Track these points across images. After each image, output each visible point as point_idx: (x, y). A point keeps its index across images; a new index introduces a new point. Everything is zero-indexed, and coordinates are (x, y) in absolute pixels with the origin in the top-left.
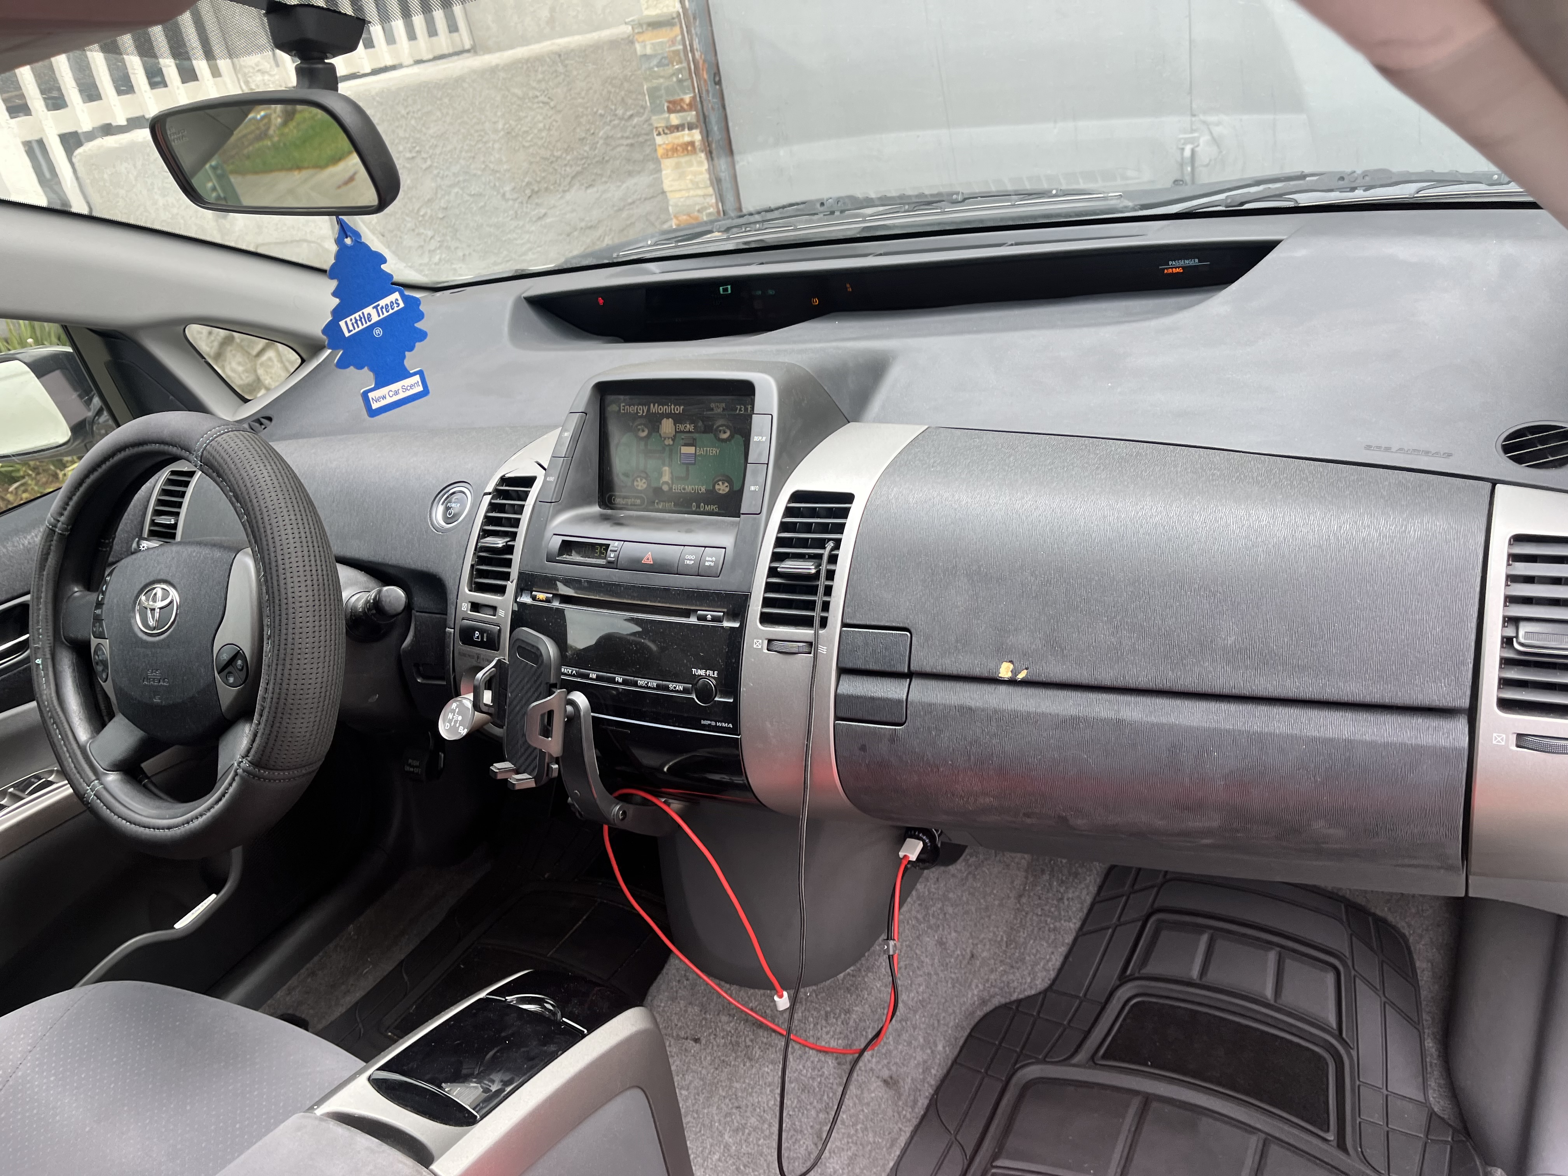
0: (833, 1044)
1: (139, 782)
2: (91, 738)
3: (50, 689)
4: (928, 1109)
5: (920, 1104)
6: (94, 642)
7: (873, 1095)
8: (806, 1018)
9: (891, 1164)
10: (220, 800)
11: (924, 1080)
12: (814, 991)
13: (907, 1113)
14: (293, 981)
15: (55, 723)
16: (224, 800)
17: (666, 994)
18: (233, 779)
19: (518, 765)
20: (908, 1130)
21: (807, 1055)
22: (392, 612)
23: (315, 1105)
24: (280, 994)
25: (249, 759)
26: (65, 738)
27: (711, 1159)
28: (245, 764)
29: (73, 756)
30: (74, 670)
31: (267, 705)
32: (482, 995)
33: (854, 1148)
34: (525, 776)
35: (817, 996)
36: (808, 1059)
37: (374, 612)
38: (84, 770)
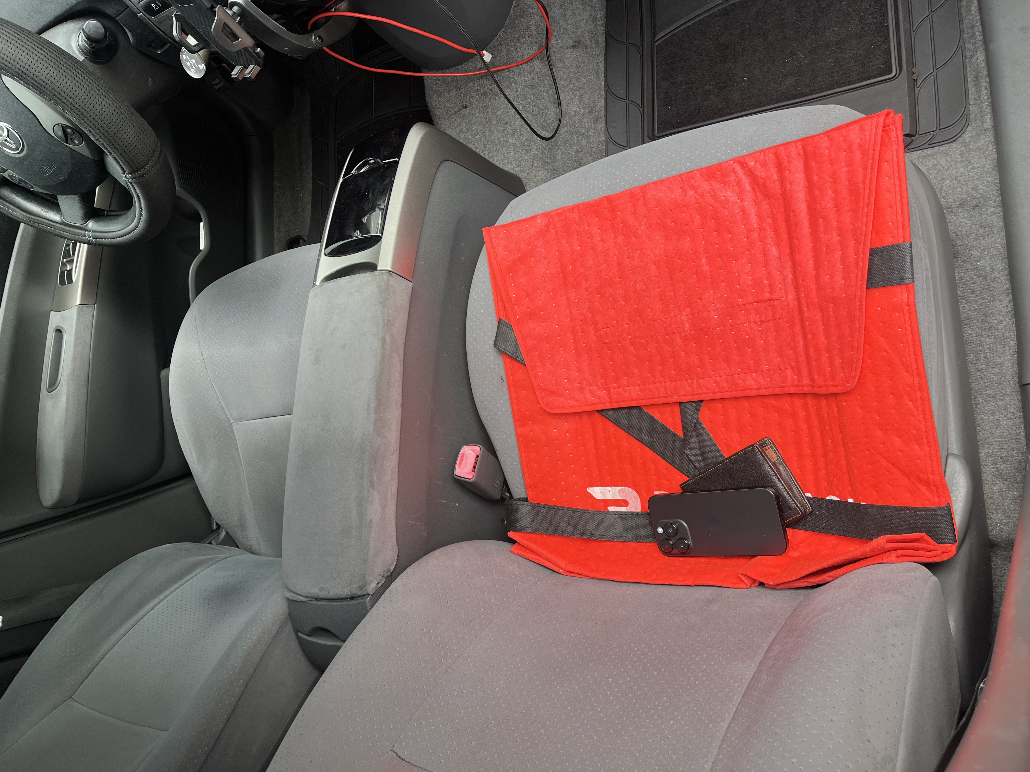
0: (532, 52)
1: (104, 215)
2: (61, 216)
3: (18, 212)
4: (606, 40)
5: (600, 41)
6: (5, 175)
7: (571, 59)
8: (509, 50)
9: (603, 84)
10: (139, 199)
11: (595, 26)
12: (504, 32)
13: (596, 51)
14: (276, 226)
15: (39, 224)
16: (141, 197)
17: (435, 96)
18: (133, 186)
19: (242, 64)
20: (602, 59)
21: (522, 69)
22: (102, 36)
23: (314, 282)
24: (276, 236)
25: (127, 172)
26: (51, 226)
27: (511, 156)
28: (129, 176)
29: (64, 231)
30: (15, 194)
31: (102, 141)
32: (341, 180)
33: (578, 93)
34: (251, 67)
35: (506, 33)
36: (524, 71)
37: (94, 44)
38: (76, 232)
